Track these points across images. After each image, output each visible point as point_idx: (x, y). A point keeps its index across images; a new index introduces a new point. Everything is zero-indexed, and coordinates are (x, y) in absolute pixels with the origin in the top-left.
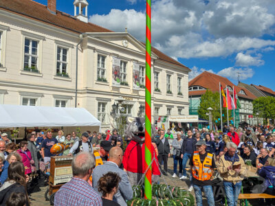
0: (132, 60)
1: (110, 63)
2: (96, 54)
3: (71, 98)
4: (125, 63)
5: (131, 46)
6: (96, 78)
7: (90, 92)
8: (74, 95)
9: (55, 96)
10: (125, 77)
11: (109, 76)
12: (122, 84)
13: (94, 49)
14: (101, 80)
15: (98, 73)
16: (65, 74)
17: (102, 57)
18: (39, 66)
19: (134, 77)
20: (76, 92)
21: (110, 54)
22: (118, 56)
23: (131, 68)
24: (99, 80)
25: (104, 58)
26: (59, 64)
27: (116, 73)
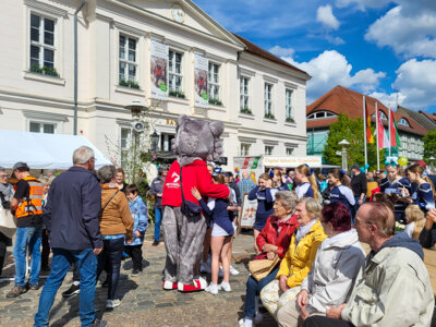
0: (192, 49)
1: (147, 52)
2: (116, 33)
3: (65, 119)
4: (179, 56)
5: (189, 22)
6: (116, 81)
7: (102, 106)
8: (71, 112)
9: (27, 113)
10: (178, 83)
11: (144, 77)
12: (172, 94)
13: (112, 23)
14: (128, 85)
15: (122, 70)
16: (49, 70)
17: (129, 41)
19: (196, 82)
20: (75, 106)
21: (147, 35)
22: (163, 40)
23: (191, 65)
24: (123, 84)
25: (133, 43)
26: (34, 51)
27: (159, 73)
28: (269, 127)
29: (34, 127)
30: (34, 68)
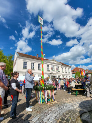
0: (55, 65)
1: (50, 66)
2: (47, 65)
5: (55, 62)
7: (46, 73)
9: (38, 75)
10: (54, 69)
11: (50, 69)
12: (53, 71)
13: (46, 64)
14: (48, 70)
16: (40, 70)
17: (48, 65)
18: (34, 68)
19: (56, 69)
21: (50, 64)
22: (52, 65)
23: (55, 67)
25: (49, 66)
26: (39, 68)
27: (52, 69)
28: (66, 74)
29: (39, 76)
30: (39, 70)
